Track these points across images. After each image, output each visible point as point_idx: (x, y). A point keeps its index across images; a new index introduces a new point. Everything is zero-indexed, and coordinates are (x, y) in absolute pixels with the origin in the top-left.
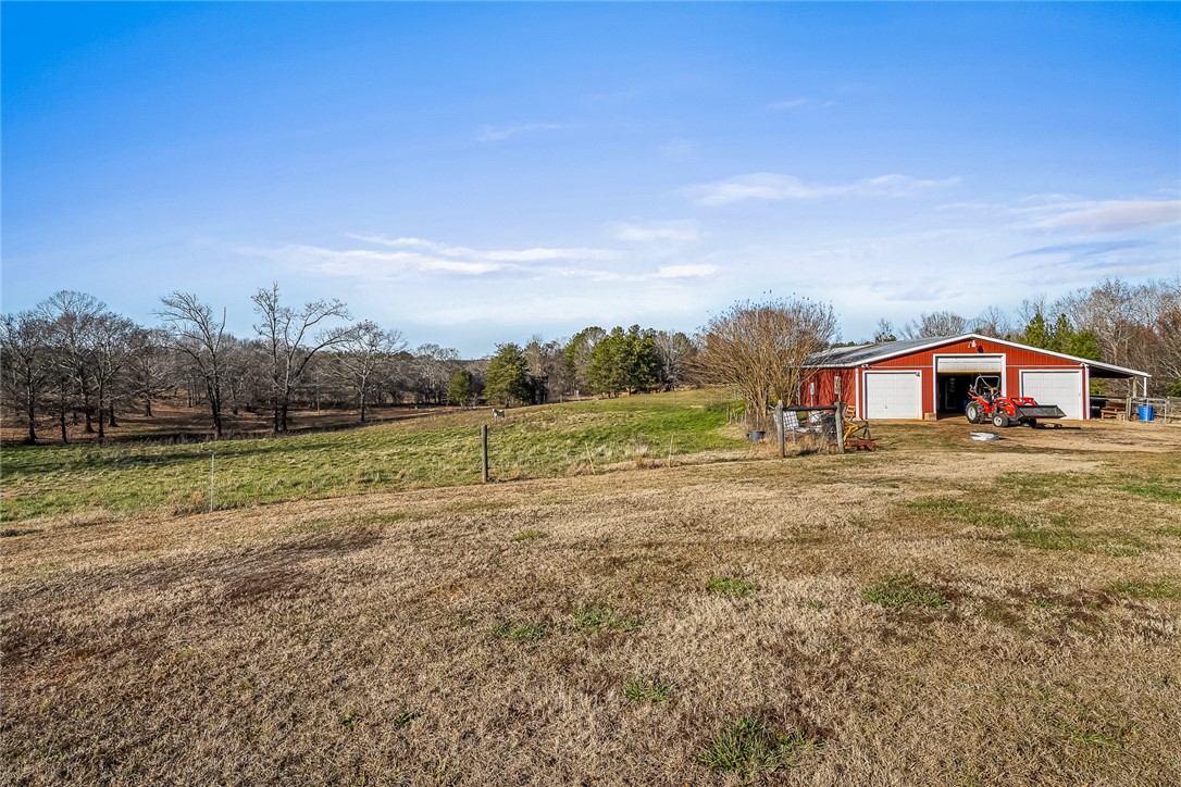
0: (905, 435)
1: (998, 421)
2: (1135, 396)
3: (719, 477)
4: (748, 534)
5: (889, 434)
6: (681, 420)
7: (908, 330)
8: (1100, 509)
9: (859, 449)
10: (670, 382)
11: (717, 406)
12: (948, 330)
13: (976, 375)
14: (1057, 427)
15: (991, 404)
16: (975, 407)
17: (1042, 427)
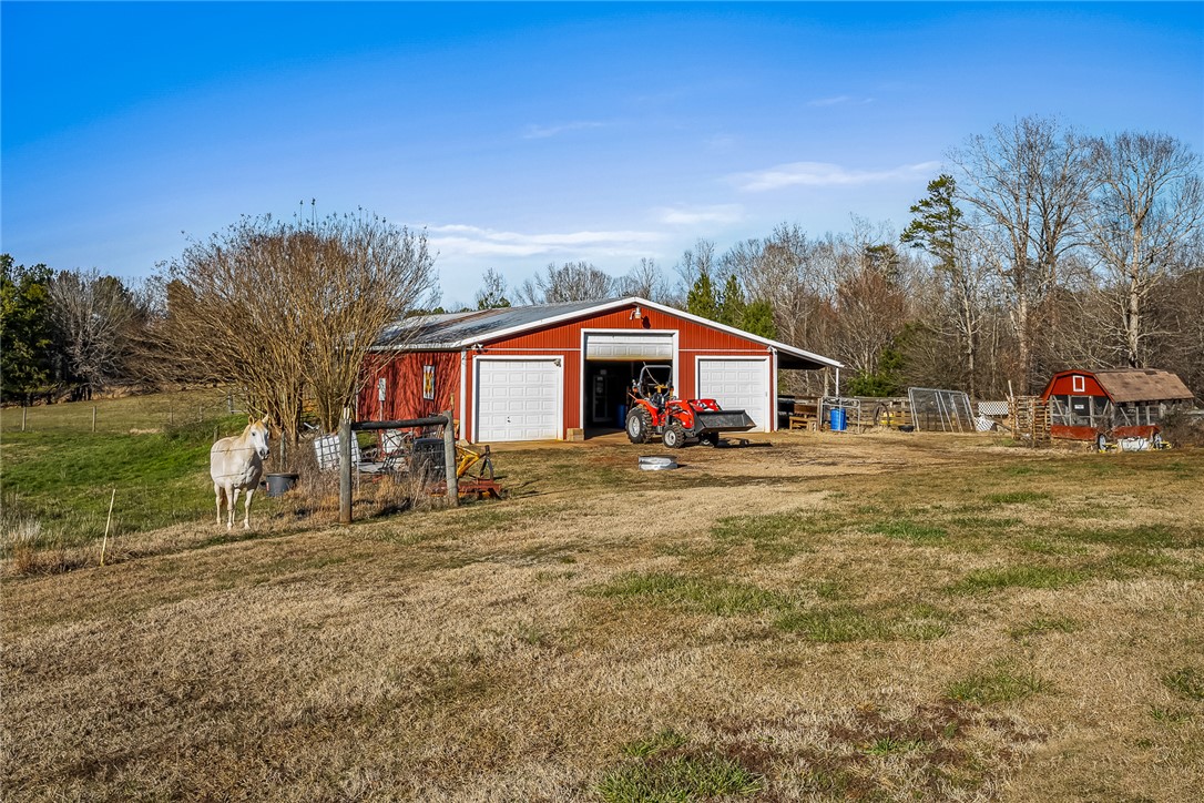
0: (542, 468)
1: (670, 438)
2: (826, 395)
3: (228, 578)
4: (327, 699)
5: (517, 468)
6: (109, 460)
7: (529, 290)
8: (869, 565)
9: (481, 497)
10: (83, 379)
11: (192, 427)
12: (586, 293)
13: (639, 364)
14: (744, 444)
15: (659, 411)
16: (639, 415)
17: (725, 445)
